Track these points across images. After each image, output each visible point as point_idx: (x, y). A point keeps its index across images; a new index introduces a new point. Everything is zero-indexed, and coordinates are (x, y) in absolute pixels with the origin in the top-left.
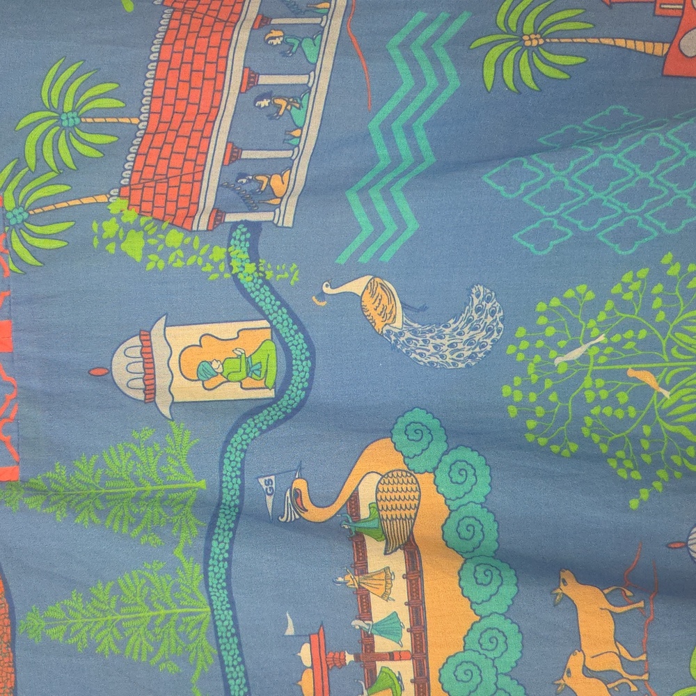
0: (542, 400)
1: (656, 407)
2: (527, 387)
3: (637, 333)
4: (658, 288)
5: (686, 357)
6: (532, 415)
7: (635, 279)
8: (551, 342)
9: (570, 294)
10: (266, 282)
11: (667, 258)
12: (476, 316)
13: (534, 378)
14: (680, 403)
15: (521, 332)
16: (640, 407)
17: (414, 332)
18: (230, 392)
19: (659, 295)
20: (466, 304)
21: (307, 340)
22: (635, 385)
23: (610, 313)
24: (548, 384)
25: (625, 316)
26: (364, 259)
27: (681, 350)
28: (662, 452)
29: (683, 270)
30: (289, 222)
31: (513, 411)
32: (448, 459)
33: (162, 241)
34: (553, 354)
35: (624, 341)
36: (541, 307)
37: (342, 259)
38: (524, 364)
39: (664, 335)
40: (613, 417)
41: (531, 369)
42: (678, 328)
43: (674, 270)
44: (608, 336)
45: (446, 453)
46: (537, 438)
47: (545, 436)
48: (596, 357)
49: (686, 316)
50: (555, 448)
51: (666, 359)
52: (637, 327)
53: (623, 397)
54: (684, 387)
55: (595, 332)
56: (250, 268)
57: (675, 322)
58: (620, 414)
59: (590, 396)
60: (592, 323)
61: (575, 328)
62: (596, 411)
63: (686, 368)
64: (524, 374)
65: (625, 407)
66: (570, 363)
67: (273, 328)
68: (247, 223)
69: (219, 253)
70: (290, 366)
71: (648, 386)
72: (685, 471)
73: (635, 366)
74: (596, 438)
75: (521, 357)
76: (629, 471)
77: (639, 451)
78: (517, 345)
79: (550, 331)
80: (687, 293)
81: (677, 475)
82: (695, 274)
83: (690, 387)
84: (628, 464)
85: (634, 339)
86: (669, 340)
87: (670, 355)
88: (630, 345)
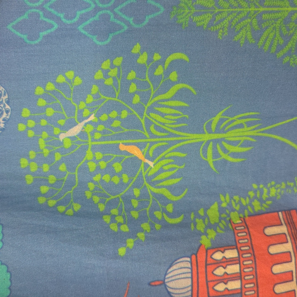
0: (54, 169)
1: (144, 174)
2: (40, 159)
3: (120, 113)
4: (132, 75)
5: (163, 134)
6: (46, 182)
7: (112, 66)
8: (53, 120)
9: (61, 79)
11: (137, 49)
13: (46, 152)
14: (161, 171)
15: (26, 113)
16: (131, 175)
19: (134, 81)
22: (127, 157)
23: (96, 96)
24: (58, 157)
25: (108, 98)
27: (157, 128)
28: (148, 209)
29: (150, 60)
31: (29, 179)
34: (57, 131)
35: (111, 120)
36: (39, 90)
38: (36, 139)
39: (141, 115)
40: (111, 182)
41: (42, 143)
42: (151, 110)
43: (143, 59)
46: (47, 200)
47: (55, 198)
48: (92, 133)
49: (156, 99)
50: (62, 208)
51: (148, 136)
52: (119, 108)
53: (118, 167)
55: (86, 113)
57: (149, 104)
58: (116, 180)
59: (92, 166)
60: (82, 105)
61: (70, 110)
62: (97, 178)
63: (164, 144)
64: (37, 148)
65: (120, 175)
66: (72, 138)
71: (136, 158)
72: (163, 223)
73: (125, 141)
74: (96, 199)
75: (31, 134)
76: (119, 225)
77: (130, 209)
78: (26, 123)
79: (50, 112)
80: (155, 80)
81: (158, 227)
82: (162, 62)
83: (170, 158)
84: (120, 219)
85: (118, 118)
86: (146, 119)
87: (150, 132)
88: (116, 124)
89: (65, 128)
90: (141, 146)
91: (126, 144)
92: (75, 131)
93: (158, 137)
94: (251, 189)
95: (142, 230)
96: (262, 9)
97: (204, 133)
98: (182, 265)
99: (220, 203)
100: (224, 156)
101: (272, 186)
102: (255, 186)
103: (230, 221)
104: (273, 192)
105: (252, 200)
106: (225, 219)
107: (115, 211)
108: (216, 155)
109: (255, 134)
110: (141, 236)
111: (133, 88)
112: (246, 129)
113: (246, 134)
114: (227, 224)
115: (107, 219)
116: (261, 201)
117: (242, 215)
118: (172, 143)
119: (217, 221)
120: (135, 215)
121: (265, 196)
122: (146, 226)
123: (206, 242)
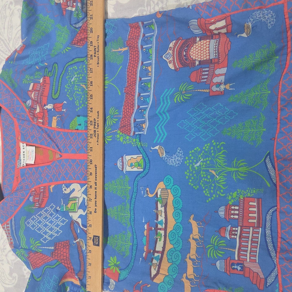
0: (193, 175)
1: (216, 180)
2: (190, 172)
4: (212, 148)
5: (220, 167)
6: (191, 179)
7: (207, 146)
8: (193, 160)
10: (142, 147)
11: (213, 141)
12: (178, 154)
13: (191, 170)
14: (220, 179)
15: (187, 158)
16: (212, 180)
17: (167, 157)
18: (135, 169)
19: (212, 150)
20: (177, 151)
21: (149, 159)
22: (211, 174)
23: (203, 153)
24: (194, 172)
25: (206, 154)
26: (158, 142)
27: (219, 164)
28: (215, 190)
29: (216, 144)
30: (145, 134)
31: (187, 177)
32: (173, 187)
33: (126, 138)
34: (194, 164)
36: (190, 152)
37: (155, 142)
38: (189, 166)
41: (190, 168)
42: (217, 157)
43: (214, 144)
44: (203, 159)
45: (173, 186)
46: (191, 184)
47: (193, 184)
48: (203, 165)
49: (218, 154)
50: (194, 187)
52: (209, 157)
53: (209, 177)
54: (221, 175)
55: (201, 158)
56: (139, 143)
58: (208, 180)
59: (202, 176)
60: (200, 156)
61: (197, 157)
62: (203, 179)
63: (221, 170)
65: (209, 179)
67: (143, 156)
68: (139, 134)
69: (134, 140)
70: (146, 164)
72: (219, 195)
73: (211, 169)
74: (202, 185)
75: (188, 164)
76: (207, 194)
77: (211, 189)
78: (187, 161)
79: (192, 158)
80: (218, 149)
81: (217, 196)
82: (219, 144)
83: (223, 175)
84: (208, 192)
85: (208, 160)
86: (216, 161)
87: (217, 166)
88: (208, 162)
90: (215, 171)
92: (198, 164)
93: (219, 168)
97: (232, 167)
98: (223, 208)
99: (237, 191)
100: (239, 177)
101: (254, 190)
102: (248, 188)
103: (240, 198)
105: (247, 193)
106: (238, 197)
107: (207, 190)
108: (236, 176)
109: (248, 170)
110: (213, 198)
111: (212, 151)
113: (244, 169)
114: (238, 199)
115: (204, 192)
117: (244, 197)
118: (223, 171)
119: (235, 197)
120: (212, 191)
121: (252, 192)
122: (214, 196)
123: (230, 203)
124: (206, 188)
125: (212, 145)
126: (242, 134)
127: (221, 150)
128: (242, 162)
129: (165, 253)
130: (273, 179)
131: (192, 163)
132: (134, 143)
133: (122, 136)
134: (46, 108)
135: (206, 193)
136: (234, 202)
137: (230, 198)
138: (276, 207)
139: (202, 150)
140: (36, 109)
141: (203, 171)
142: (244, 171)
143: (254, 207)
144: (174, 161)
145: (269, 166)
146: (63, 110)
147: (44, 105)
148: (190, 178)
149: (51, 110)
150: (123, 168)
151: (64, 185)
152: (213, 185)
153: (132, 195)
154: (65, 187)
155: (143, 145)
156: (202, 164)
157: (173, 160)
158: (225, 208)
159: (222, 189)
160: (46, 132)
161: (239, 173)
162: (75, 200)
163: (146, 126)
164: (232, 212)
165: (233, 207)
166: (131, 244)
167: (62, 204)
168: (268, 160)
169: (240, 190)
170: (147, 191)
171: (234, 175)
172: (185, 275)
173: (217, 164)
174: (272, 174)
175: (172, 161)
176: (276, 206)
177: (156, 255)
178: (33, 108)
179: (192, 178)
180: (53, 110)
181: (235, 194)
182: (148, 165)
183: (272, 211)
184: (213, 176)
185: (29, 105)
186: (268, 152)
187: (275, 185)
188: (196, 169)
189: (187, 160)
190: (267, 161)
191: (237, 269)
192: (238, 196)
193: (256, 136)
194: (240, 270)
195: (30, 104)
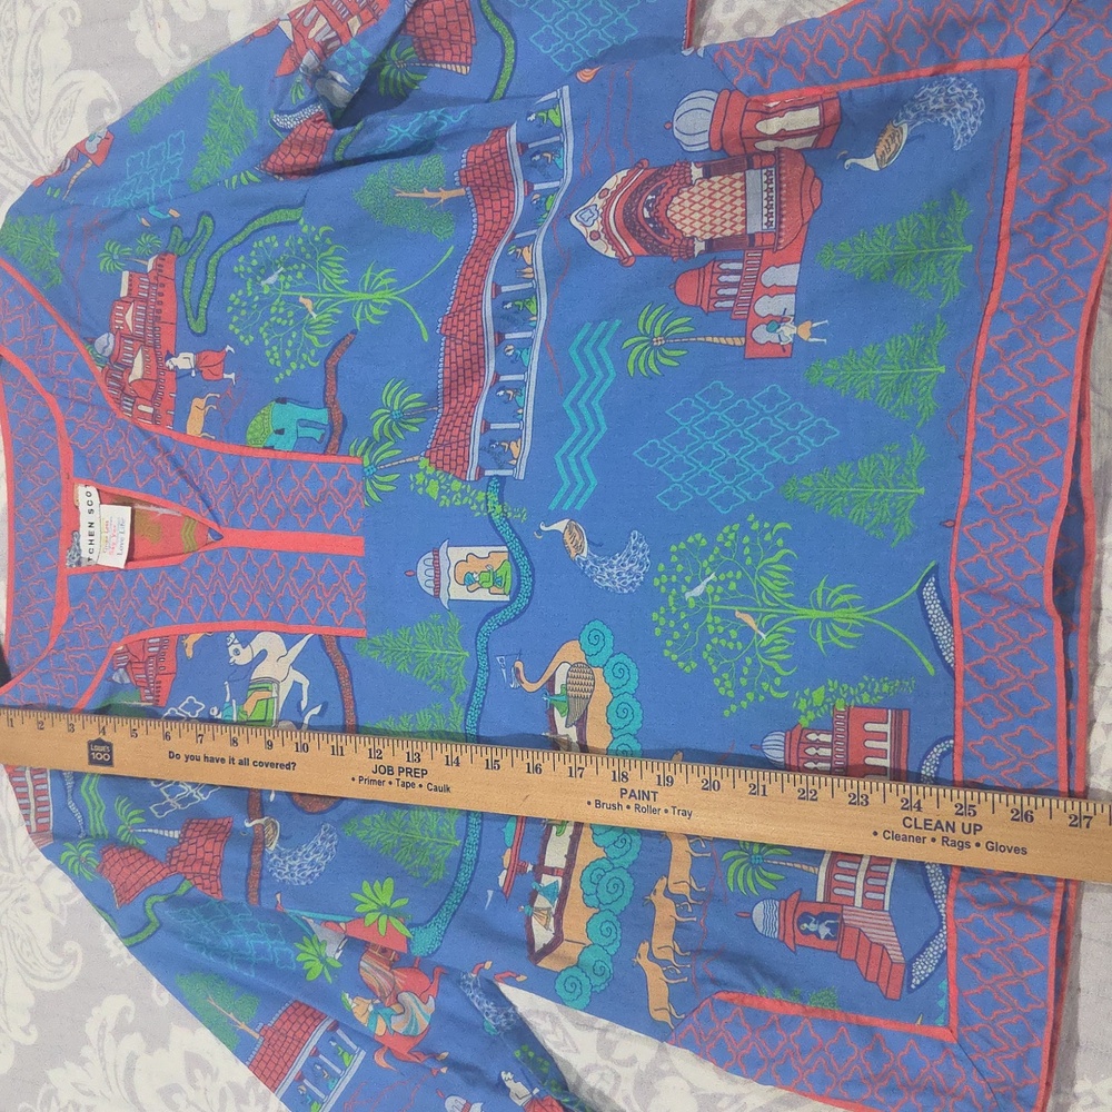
12: (633, 552)
83: (780, 632)
84: (728, 684)
85: (734, 579)
86: (758, 583)
87: (762, 601)
88: (733, 586)
89: (691, 587)
90: (754, 615)
91: (741, 612)
92: (698, 591)
93: (769, 607)
94: (863, 681)
95: (746, 699)
96: (851, 489)
98: (777, 738)
99: (827, 687)
101: (884, 682)
104: (886, 688)
105: (861, 692)
106: (828, 704)
107: (726, 676)
108: (825, 637)
109: (862, 618)
110: (744, 704)
111: (747, 551)
112: (851, 609)
115: (717, 682)
116: (871, 694)
118: (782, 617)
120: (744, 682)
121: (876, 690)
122: (750, 696)
123: (804, 722)
124: (723, 669)
125: (745, 529)
126: (846, 500)
127: (777, 549)
128: (845, 592)
129: (576, 874)
130: (946, 650)
131: (677, 586)
132: (479, 504)
133: (436, 478)
134: (171, 367)
135: (722, 685)
136: (817, 718)
137: (803, 706)
138: (952, 742)
139: (712, 543)
140: (132, 368)
141: (715, 612)
142: (851, 622)
143: (881, 737)
144: (618, 573)
145: (934, 609)
146: (226, 376)
147: (164, 354)
148: (667, 634)
149: (188, 372)
150: (437, 588)
151: (232, 635)
152: (749, 660)
153: (475, 680)
154: (236, 641)
155: (509, 515)
156: (710, 589)
157: (615, 571)
158: (785, 737)
159: (779, 676)
160: (166, 452)
161: (836, 628)
162: (267, 689)
163: (521, 450)
164: (812, 751)
165: (812, 737)
166: (458, 843)
167: (228, 700)
168: (929, 591)
169: (836, 682)
170: (517, 671)
171: (819, 633)
172: (644, 947)
173: (760, 595)
174: (940, 634)
175: (609, 574)
176: (953, 737)
177: (547, 880)
178: (119, 364)
179: (677, 635)
180: (193, 375)
181: (818, 696)
182: (527, 582)
183: (938, 750)
184: (746, 633)
185: (104, 351)
186: (932, 564)
187: (951, 672)
188: (692, 604)
189: (663, 573)
190: (926, 593)
191: (817, 934)
192: (829, 700)
193: (894, 511)
194: (827, 937)
195: (111, 347)
